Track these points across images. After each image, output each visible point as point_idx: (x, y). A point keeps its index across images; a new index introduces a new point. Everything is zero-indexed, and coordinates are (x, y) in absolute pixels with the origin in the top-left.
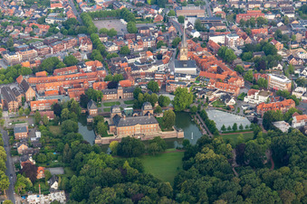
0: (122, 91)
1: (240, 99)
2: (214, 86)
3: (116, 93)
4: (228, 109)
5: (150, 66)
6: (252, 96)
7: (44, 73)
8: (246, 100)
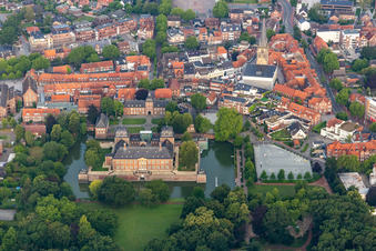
0: (151, 104)
1: (315, 131)
2: (285, 107)
3: (144, 106)
4: (291, 144)
5: (211, 70)
6: (331, 129)
7: (65, 68)
8: (323, 133)
